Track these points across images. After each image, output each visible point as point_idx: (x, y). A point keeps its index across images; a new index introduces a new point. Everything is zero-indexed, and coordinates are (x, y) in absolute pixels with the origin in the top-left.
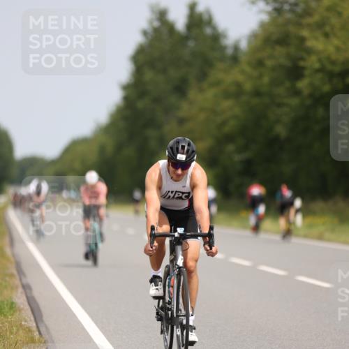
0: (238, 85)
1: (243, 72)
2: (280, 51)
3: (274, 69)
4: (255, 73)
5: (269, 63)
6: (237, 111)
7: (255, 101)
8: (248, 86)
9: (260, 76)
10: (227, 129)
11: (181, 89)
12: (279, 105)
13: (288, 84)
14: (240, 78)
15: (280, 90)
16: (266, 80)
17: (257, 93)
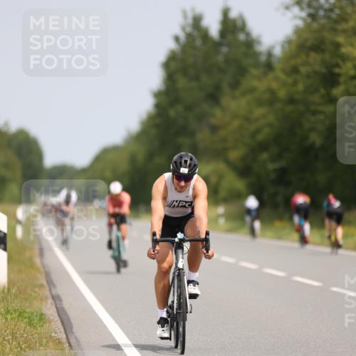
0: (272, 92)
1: (276, 79)
2: (314, 57)
3: (308, 76)
4: (290, 80)
5: (303, 70)
6: (271, 118)
7: (289, 108)
8: (282, 94)
9: (295, 83)
10: (260, 137)
11: (214, 97)
12: (314, 113)
13: (323, 91)
14: (274, 85)
15: (316, 98)
16: (301, 87)
17: (291, 101)
